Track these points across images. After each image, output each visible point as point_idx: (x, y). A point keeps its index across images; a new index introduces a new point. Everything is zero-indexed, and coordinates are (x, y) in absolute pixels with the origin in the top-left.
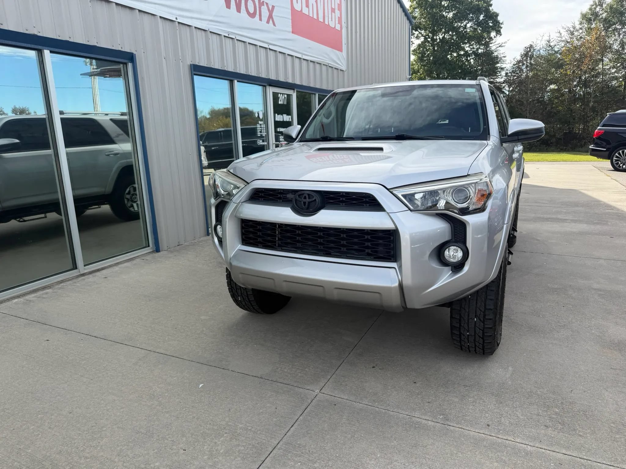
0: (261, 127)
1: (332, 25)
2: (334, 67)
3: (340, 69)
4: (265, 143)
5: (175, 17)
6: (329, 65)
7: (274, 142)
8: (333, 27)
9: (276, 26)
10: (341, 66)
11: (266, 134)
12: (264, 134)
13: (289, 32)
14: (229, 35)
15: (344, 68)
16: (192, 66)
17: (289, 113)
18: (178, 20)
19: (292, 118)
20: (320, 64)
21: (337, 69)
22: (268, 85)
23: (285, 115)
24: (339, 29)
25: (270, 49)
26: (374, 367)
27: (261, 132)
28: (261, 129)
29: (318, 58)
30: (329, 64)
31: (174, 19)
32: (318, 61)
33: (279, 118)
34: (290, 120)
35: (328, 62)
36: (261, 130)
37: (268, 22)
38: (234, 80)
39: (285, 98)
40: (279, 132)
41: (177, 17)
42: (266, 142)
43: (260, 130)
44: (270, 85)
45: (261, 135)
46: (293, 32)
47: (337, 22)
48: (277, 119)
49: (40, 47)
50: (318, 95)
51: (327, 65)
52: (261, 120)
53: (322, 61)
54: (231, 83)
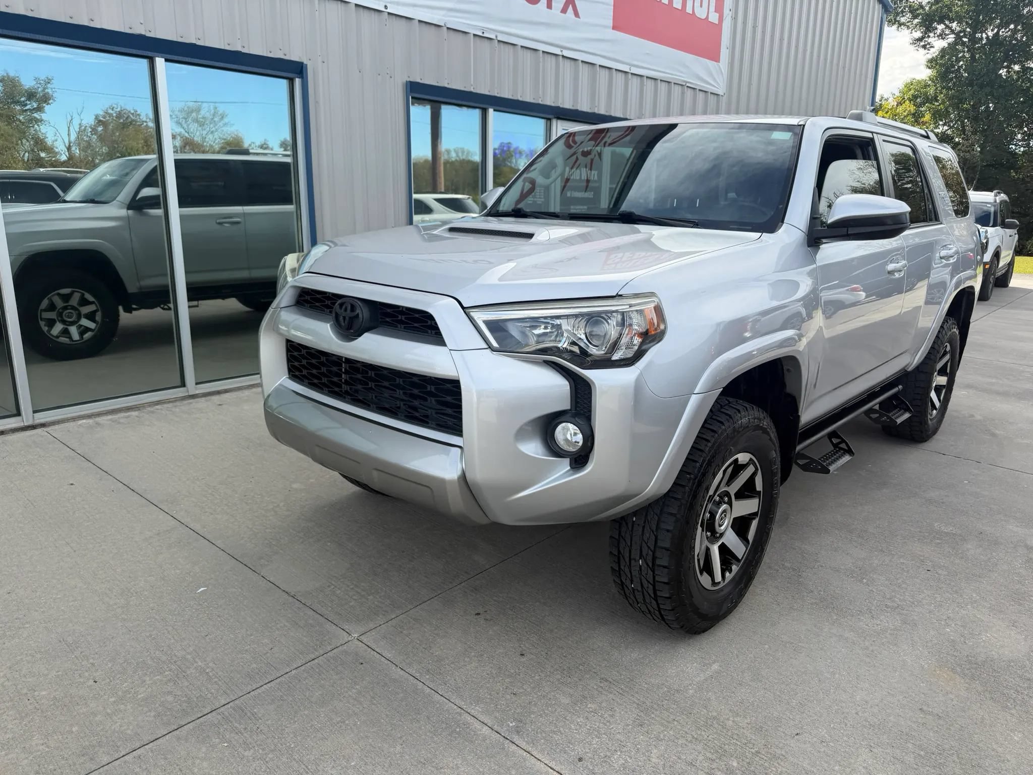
1: (701, 13)
2: (698, 88)
3: (710, 91)
5: (384, 4)
6: (688, 85)
8: (703, 17)
9: (579, 17)
10: (715, 87)
11: (544, 199)
12: (541, 200)
13: (606, 27)
14: (483, 33)
15: (721, 90)
16: (409, 84)
18: (388, 10)
19: (600, 174)
20: (669, 82)
21: (705, 92)
22: (555, 118)
23: (585, 170)
24: (716, 22)
25: (563, 56)
26: (478, 614)
29: (664, 72)
30: (687, 82)
31: (383, 9)
32: (665, 77)
33: (572, 174)
34: (596, 179)
35: (686, 79)
37: (564, 11)
38: (488, 109)
40: (571, 197)
41: (388, 5)
44: (558, 118)
46: (614, 28)
47: (712, 8)
49: (150, 54)
51: (684, 84)
53: (673, 78)
54: (484, 113)
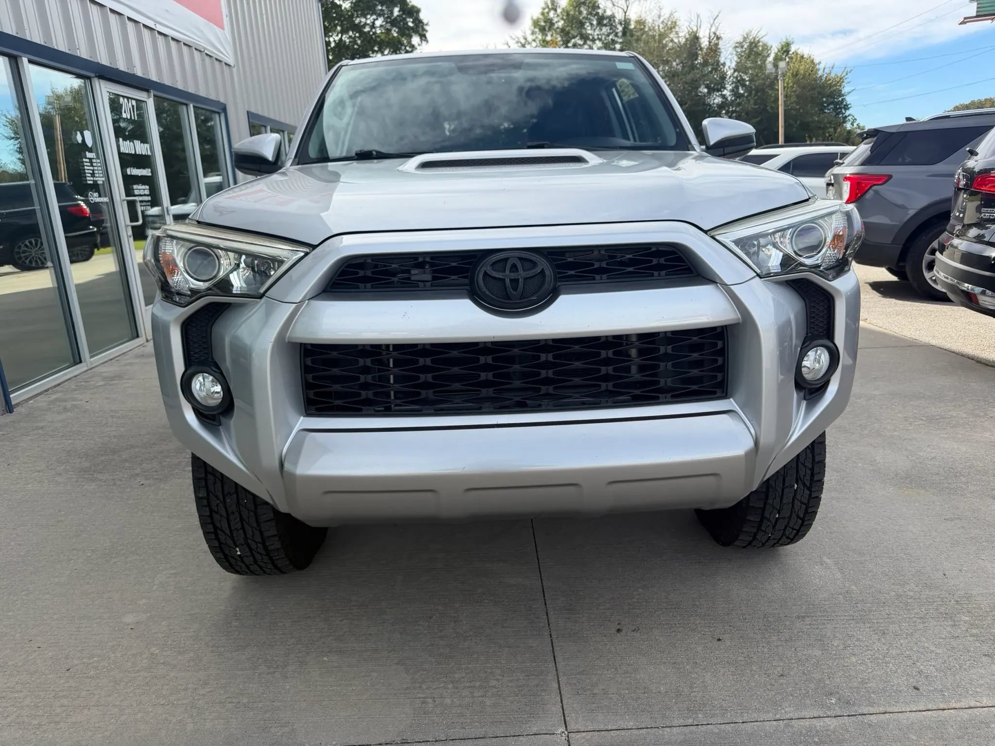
0: (92, 166)
2: (214, 56)
3: (224, 61)
4: (105, 200)
6: (206, 51)
7: (124, 196)
10: (226, 56)
11: (103, 179)
12: (100, 180)
15: (231, 61)
17: (144, 138)
19: (152, 149)
20: (189, 46)
21: (220, 61)
22: (97, 76)
23: (137, 143)
26: (619, 630)
27: (93, 175)
28: (91, 168)
29: (185, 35)
30: (205, 48)
32: (187, 40)
33: (128, 147)
34: (149, 153)
35: (204, 45)
36: (93, 170)
38: (21, 57)
39: (133, 106)
40: (131, 176)
42: (106, 197)
43: (91, 172)
44: (101, 77)
45: (93, 181)
48: (122, 150)
50: (194, 107)
51: (203, 50)
52: (90, 151)
53: (194, 43)
54: (14, 64)
